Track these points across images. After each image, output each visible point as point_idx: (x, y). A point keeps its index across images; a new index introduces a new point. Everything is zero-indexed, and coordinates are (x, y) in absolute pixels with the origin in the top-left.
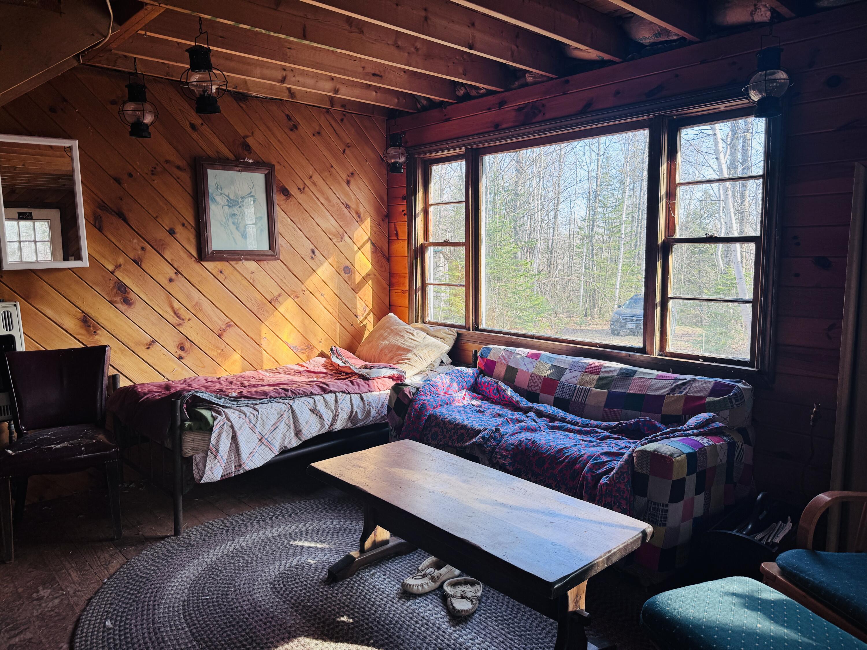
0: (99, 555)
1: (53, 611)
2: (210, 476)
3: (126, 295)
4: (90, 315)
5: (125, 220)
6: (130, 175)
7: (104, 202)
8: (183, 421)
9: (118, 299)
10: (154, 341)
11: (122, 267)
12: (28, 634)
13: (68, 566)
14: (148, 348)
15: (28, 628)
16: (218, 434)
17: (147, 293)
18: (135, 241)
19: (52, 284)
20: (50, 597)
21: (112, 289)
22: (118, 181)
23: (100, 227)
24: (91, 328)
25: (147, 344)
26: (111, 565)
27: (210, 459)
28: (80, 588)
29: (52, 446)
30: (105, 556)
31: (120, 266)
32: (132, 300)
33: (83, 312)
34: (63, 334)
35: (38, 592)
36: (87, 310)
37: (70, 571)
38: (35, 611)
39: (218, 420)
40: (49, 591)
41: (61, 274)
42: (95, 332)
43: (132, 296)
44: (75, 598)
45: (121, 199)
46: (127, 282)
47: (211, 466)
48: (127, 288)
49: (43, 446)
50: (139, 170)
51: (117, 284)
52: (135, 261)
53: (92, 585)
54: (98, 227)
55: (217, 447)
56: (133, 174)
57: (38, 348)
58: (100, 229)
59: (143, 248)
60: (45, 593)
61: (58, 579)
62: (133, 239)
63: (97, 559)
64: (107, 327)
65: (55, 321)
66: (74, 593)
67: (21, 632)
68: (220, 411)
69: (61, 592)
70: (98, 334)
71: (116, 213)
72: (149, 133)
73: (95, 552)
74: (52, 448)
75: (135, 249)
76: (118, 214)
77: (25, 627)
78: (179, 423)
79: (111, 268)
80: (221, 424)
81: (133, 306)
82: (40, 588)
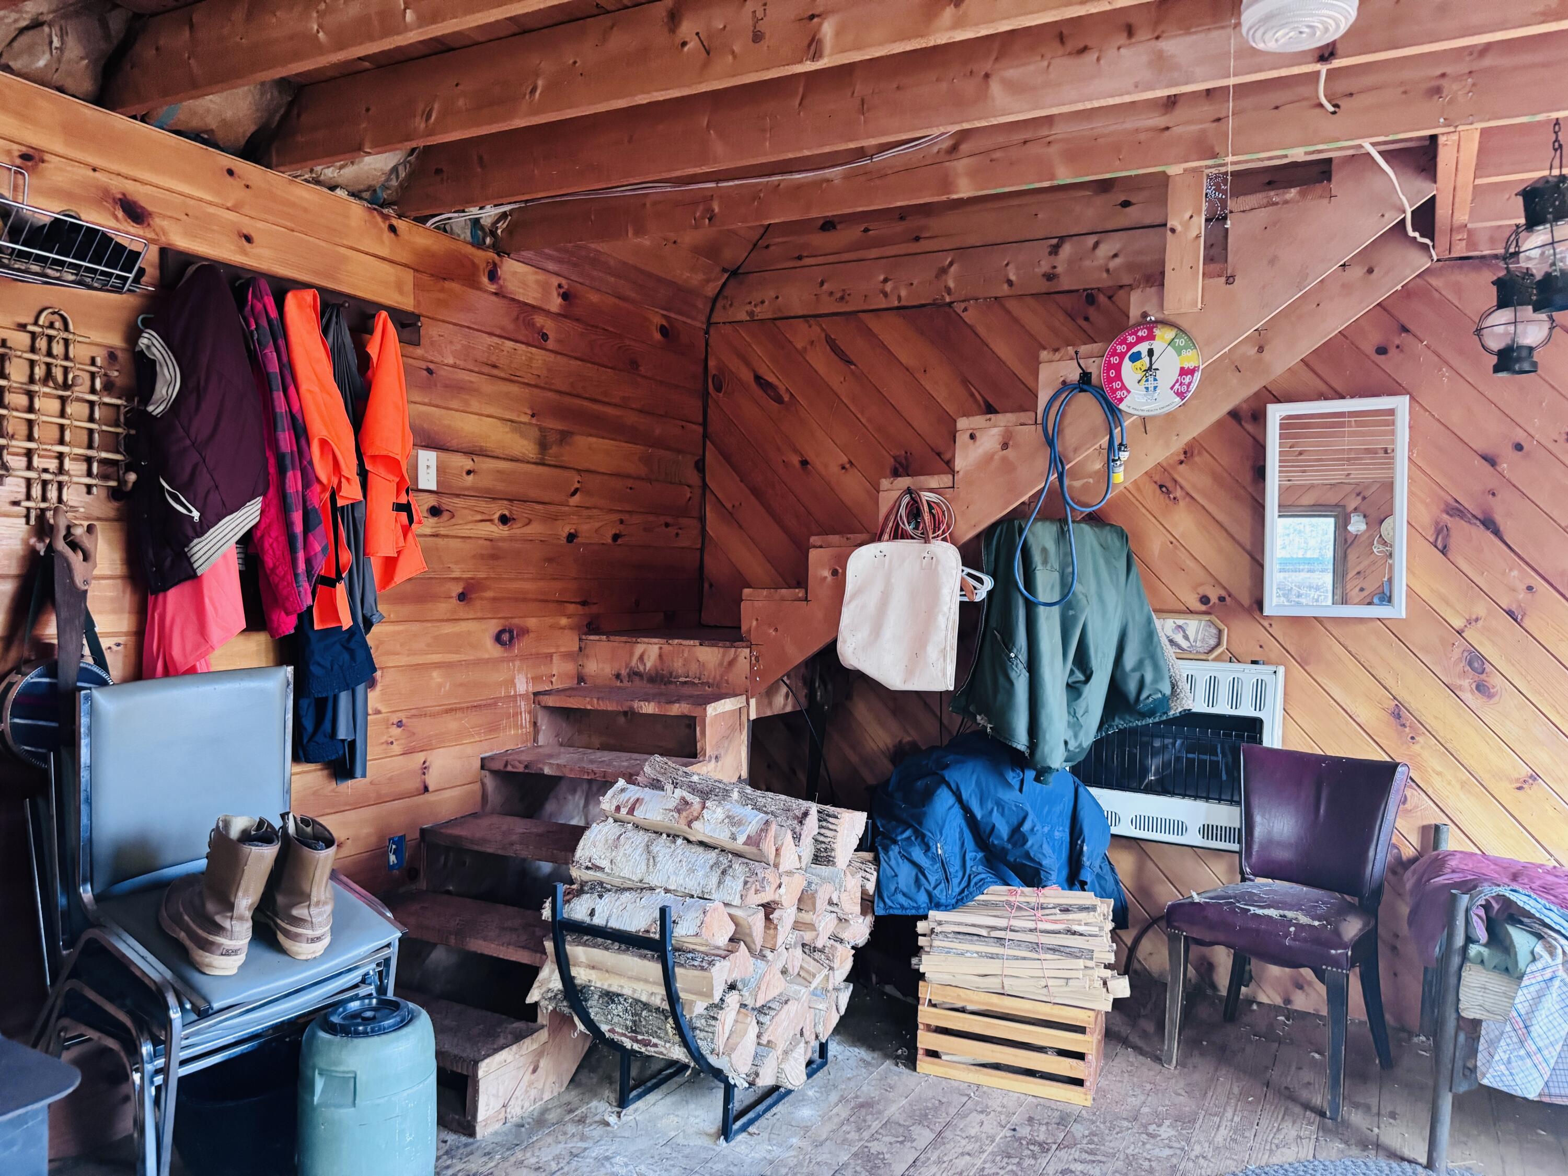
0: (1284, 1125)
1: (1150, 1160)
2: (1504, 1079)
3: (1483, 676)
4: (1406, 705)
5: (1497, 533)
6: (1519, 447)
7: (1457, 501)
8: (1470, 940)
9: (1466, 683)
10: (1535, 777)
11: (1480, 623)
12: (1098, 1169)
13: (1229, 1114)
14: (1520, 788)
15: (1104, 1163)
16: (1535, 995)
17: (1529, 678)
18: (1515, 573)
19: (1347, 643)
20: (1167, 1141)
21: (1456, 663)
22: (1491, 461)
23: (1445, 547)
24: (1407, 730)
25: (1517, 780)
26: (1283, 1150)
27: (1508, 1040)
28: (1210, 1155)
29: (1251, 908)
30: (1290, 1130)
31: (1477, 620)
32: (1494, 687)
33: (1395, 698)
34: (1356, 730)
35: (1159, 1126)
36: (1403, 695)
37: (1224, 1123)
38: (1132, 1147)
39: (1539, 965)
40: (1173, 1133)
41: (1361, 629)
42: (1413, 738)
43: (1496, 681)
44: (1191, 1164)
45: (1494, 494)
46: (1487, 650)
47: (1509, 1058)
48: (1487, 664)
49: (1239, 902)
50: (1537, 437)
51: (1466, 654)
52: (1510, 613)
53: (1229, 1162)
54: (1440, 546)
55: (1528, 1023)
56: (1523, 444)
57: (1312, 748)
58: (1444, 551)
59: (1530, 588)
60: (1166, 1132)
61: (1197, 1126)
62: (1511, 570)
63: (1275, 1130)
64: (1437, 732)
65: (1344, 706)
66: (1197, 1157)
67: (1094, 1162)
68: (1555, 948)
69: (1183, 1143)
70: (1418, 742)
71: (1480, 520)
72: (1535, 364)
73: (1283, 1118)
74: (1249, 910)
75: (1514, 590)
76: (1484, 523)
77: (1103, 1159)
78: (1459, 941)
79: (1458, 623)
80: (1548, 974)
81: (1496, 699)
82: (1167, 1123)
